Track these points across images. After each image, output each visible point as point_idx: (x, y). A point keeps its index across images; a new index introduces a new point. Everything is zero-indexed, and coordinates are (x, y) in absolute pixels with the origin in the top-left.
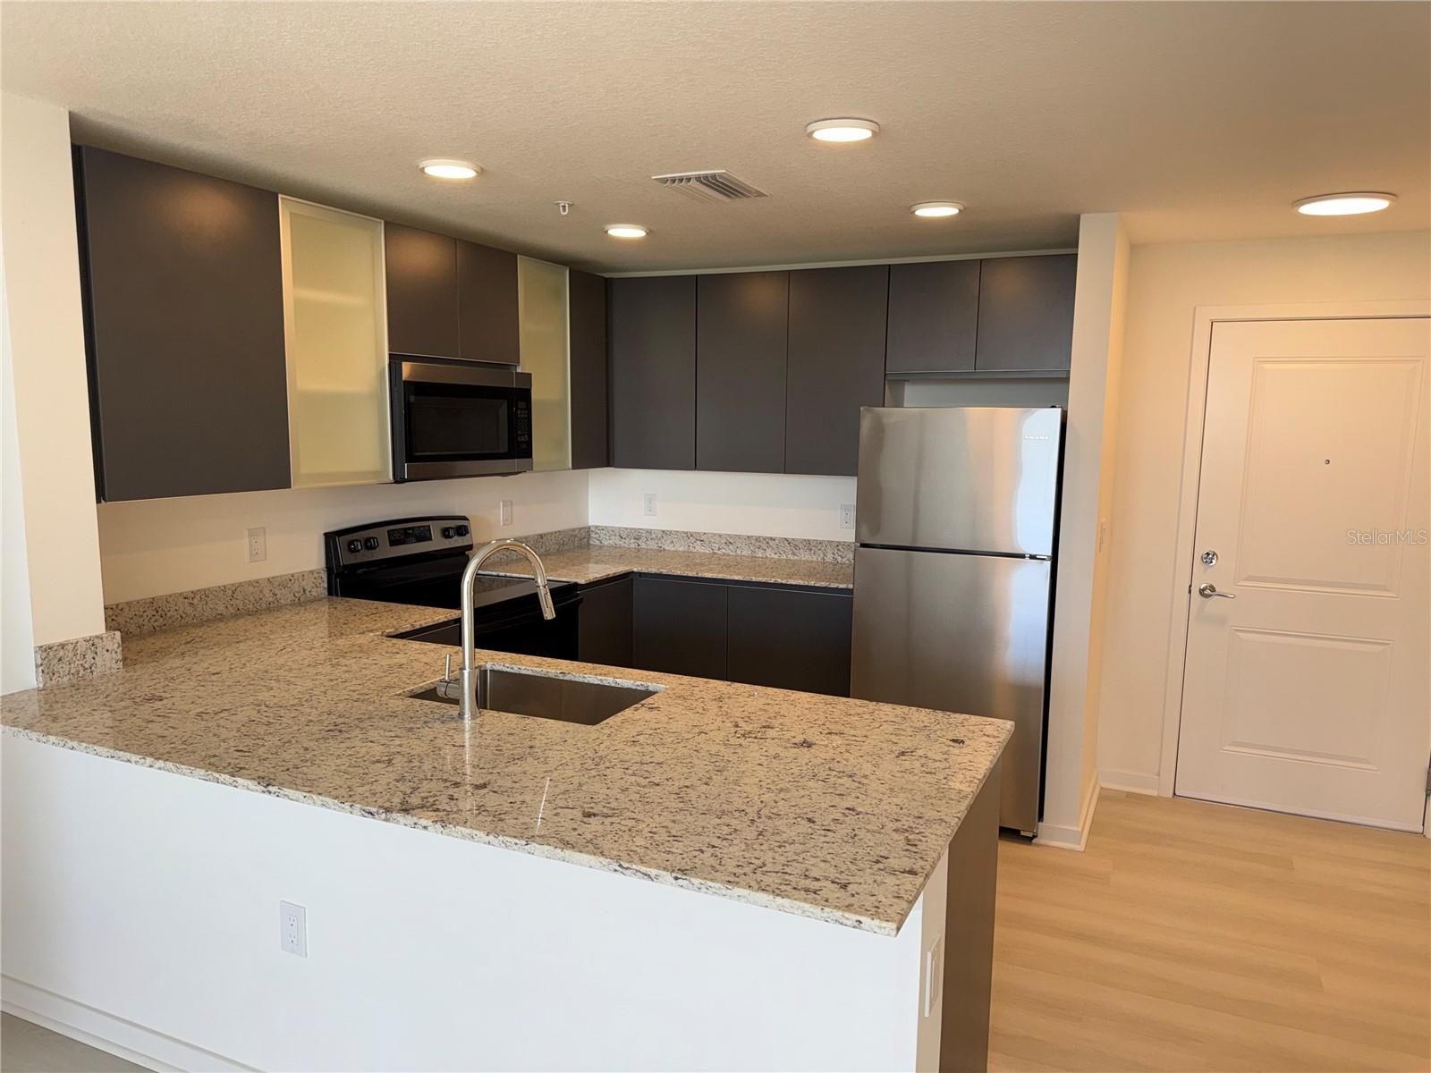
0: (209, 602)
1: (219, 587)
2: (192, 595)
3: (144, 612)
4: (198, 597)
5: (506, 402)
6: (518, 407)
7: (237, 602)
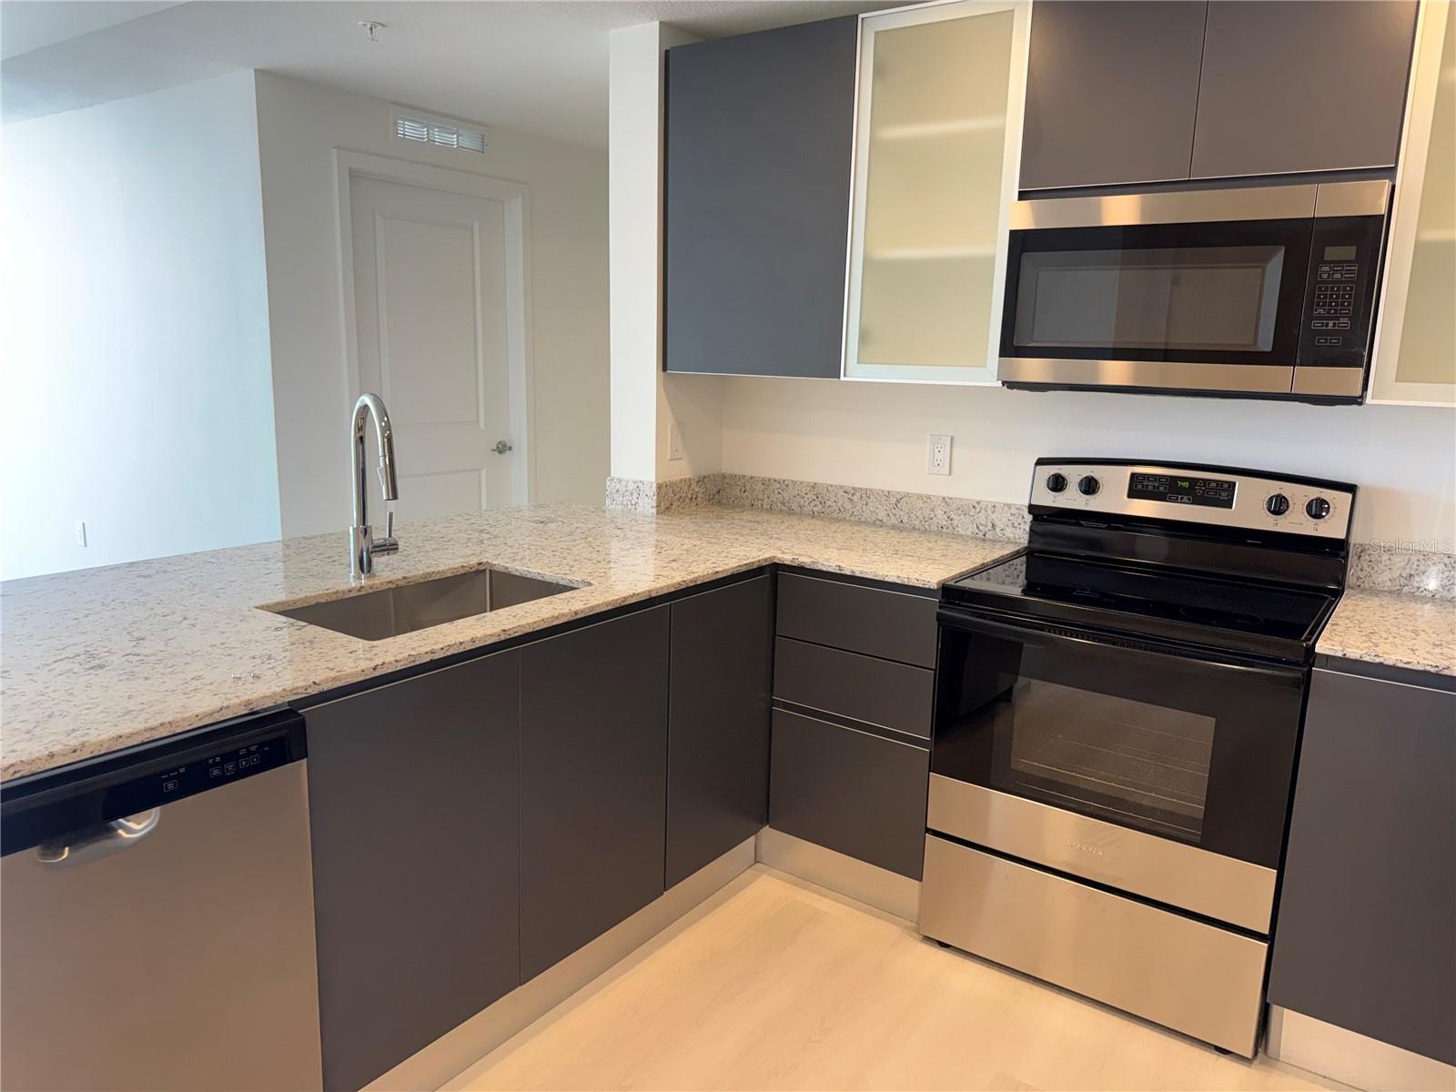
0: (870, 504)
1: (883, 491)
2: (852, 491)
3: (806, 494)
4: (858, 494)
5: (1283, 248)
6: (1326, 258)
7: (901, 513)
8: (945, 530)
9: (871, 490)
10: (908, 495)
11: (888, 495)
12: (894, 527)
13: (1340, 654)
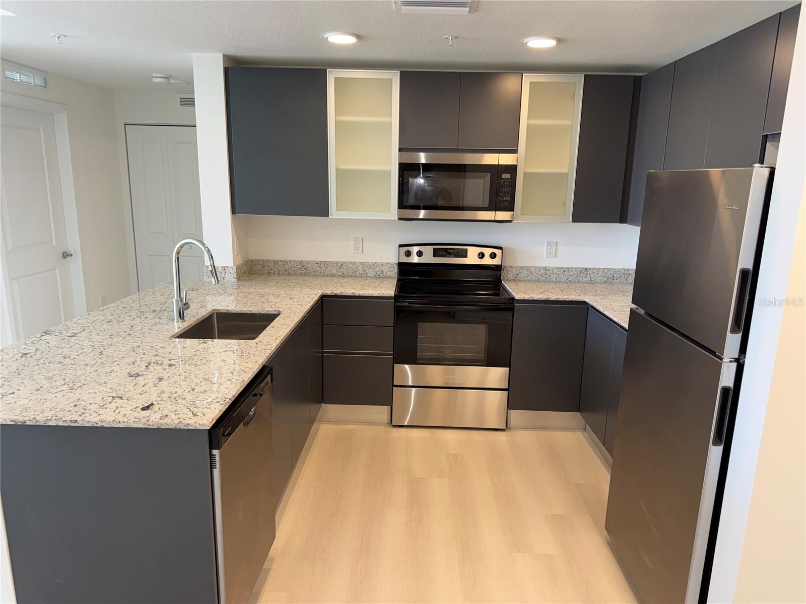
0: (329, 267)
1: (334, 262)
2: (320, 263)
3: (297, 266)
4: (323, 264)
5: (490, 174)
6: (502, 177)
7: (344, 270)
8: (363, 275)
9: (329, 262)
10: (345, 262)
11: (337, 263)
12: (340, 276)
13: (523, 299)
